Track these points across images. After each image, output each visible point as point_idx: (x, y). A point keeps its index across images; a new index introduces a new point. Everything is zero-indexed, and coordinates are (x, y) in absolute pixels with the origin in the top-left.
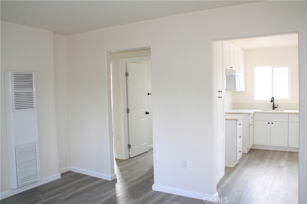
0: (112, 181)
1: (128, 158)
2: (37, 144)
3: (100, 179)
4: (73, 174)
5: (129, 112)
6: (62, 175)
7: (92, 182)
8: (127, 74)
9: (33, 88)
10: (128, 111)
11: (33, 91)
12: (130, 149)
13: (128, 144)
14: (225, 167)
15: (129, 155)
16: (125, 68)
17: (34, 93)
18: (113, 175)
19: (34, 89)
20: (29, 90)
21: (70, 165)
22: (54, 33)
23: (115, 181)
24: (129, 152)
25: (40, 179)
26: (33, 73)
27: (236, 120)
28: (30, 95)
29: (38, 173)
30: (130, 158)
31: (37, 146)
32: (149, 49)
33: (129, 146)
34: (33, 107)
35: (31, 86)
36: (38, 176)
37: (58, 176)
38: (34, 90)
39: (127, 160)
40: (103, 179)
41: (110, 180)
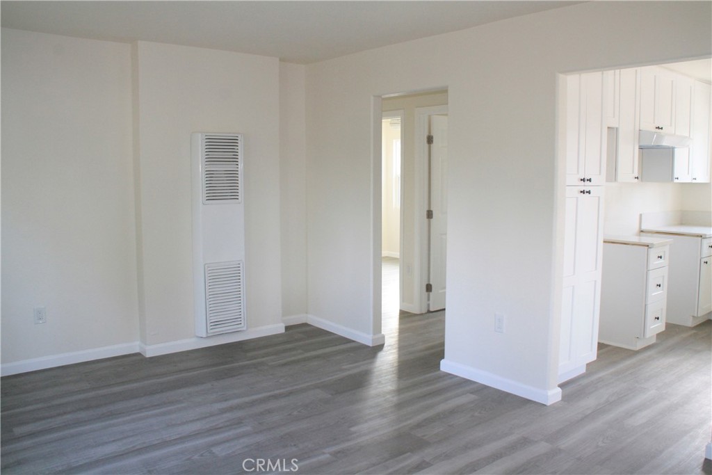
0: (373, 347)
1: (424, 311)
2: (241, 264)
3: (354, 341)
4: (308, 329)
5: (432, 218)
6: (287, 328)
7: (336, 345)
8: (430, 140)
9: (239, 163)
10: (430, 214)
11: (239, 169)
12: (431, 293)
13: (427, 283)
14: (599, 343)
15: (429, 305)
16: (426, 127)
17: (239, 173)
18: (376, 336)
19: (241, 166)
20: (230, 167)
21: (307, 313)
22: (280, 60)
23: (380, 347)
24: (429, 300)
25: (245, 329)
26: (240, 136)
27: (648, 246)
28: (233, 175)
29: (242, 316)
30: (429, 312)
31: (241, 268)
32: (444, 91)
33: (429, 288)
34: (237, 197)
35: (234, 160)
36: (242, 322)
37: (279, 328)
38: (239, 166)
39: (422, 314)
40: (359, 343)
41: (371, 345)
